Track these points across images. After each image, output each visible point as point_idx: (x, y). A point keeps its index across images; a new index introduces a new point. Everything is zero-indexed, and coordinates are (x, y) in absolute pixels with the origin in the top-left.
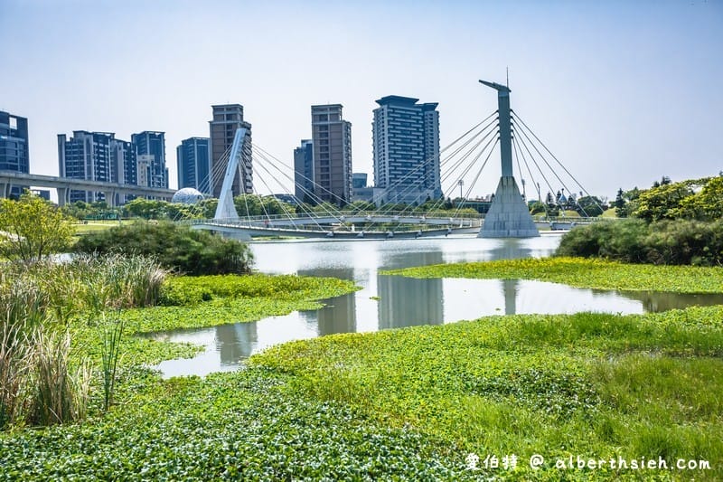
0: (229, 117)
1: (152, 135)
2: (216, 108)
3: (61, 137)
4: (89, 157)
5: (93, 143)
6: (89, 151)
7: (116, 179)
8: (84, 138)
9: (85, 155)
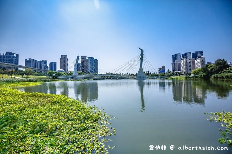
0: (64, 57)
1: (45, 61)
2: (62, 55)
3: (26, 60)
4: (32, 64)
5: (33, 61)
6: (32, 62)
7: (38, 67)
8: (31, 60)
9: (31, 63)
